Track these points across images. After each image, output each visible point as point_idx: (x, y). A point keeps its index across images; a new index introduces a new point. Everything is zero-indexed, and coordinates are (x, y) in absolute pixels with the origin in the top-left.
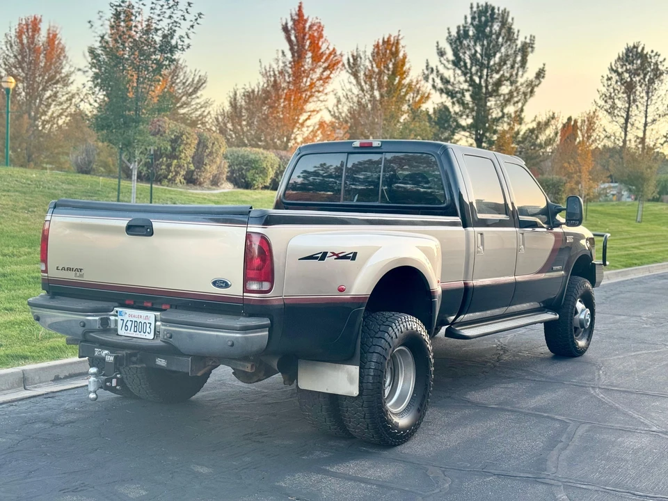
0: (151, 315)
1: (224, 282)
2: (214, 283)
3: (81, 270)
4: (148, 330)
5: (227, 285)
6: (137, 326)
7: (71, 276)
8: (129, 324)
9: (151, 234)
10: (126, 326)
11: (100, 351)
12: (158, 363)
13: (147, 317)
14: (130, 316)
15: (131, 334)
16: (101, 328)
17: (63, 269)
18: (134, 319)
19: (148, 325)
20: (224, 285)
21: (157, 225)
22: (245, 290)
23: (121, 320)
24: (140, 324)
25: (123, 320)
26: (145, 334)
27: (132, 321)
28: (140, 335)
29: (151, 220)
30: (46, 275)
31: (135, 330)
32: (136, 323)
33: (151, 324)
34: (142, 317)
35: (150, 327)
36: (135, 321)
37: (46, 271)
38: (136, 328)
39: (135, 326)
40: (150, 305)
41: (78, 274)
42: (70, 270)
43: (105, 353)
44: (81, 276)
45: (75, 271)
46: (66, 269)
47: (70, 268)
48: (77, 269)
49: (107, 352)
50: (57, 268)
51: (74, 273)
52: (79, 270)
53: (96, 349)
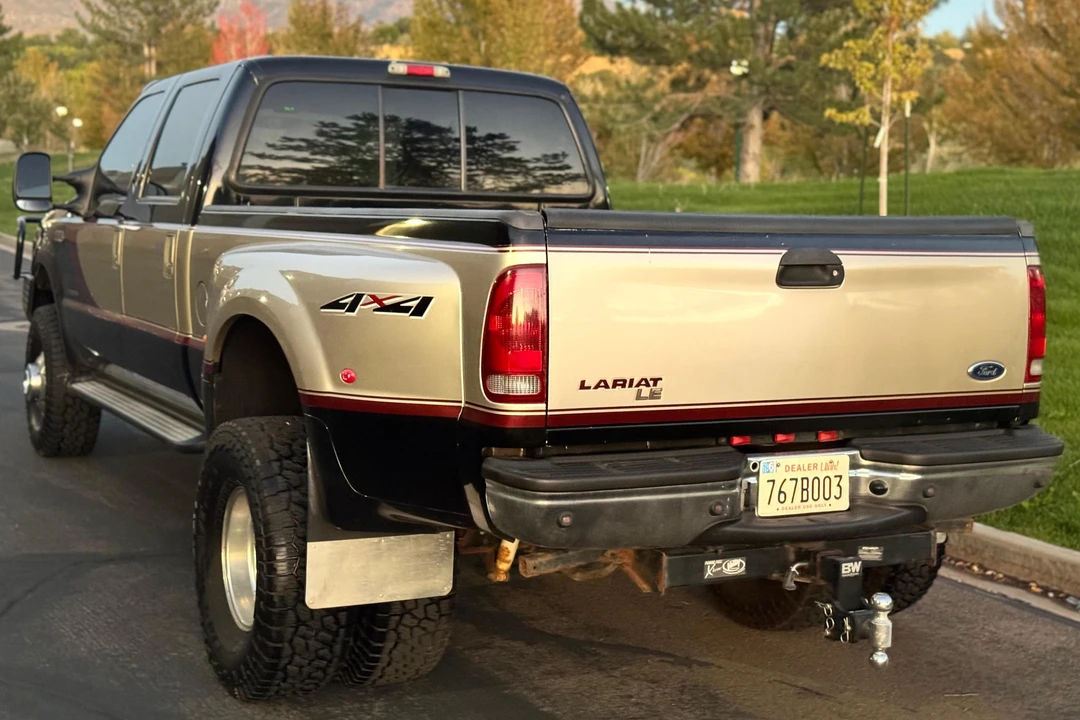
0: (841, 459)
3: (656, 381)
4: (835, 491)
5: (997, 371)
8: (788, 488)
9: (838, 281)
10: (780, 492)
11: (718, 566)
12: (861, 556)
13: (831, 465)
14: (788, 468)
15: (796, 507)
17: (602, 384)
18: (799, 475)
19: (835, 481)
20: (994, 373)
21: (852, 262)
22: (1030, 378)
23: (769, 481)
24: (816, 481)
25: (773, 481)
26: (828, 502)
27: (796, 480)
28: (816, 506)
29: (834, 252)
30: (542, 406)
31: (805, 498)
32: (805, 481)
33: (841, 477)
34: (819, 467)
35: (839, 485)
36: (802, 479)
37: (542, 397)
38: (805, 492)
39: (803, 490)
40: (792, 438)
41: (646, 391)
42: (623, 386)
43: (734, 567)
44: (654, 395)
45: (638, 385)
46: (610, 385)
47: (625, 381)
48: (646, 380)
49: (737, 562)
50: (583, 386)
51: (634, 390)
52: (651, 383)
53: (707, 563)
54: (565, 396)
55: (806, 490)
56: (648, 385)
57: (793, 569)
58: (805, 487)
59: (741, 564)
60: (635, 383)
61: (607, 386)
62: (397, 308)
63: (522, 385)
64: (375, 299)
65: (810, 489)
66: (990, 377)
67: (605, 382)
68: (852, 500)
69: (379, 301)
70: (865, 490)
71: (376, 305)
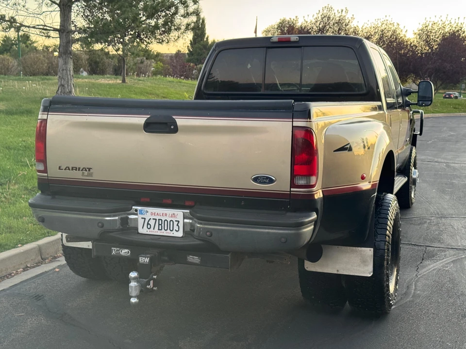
0: (179, 214)
1: (267, 178)
2: (256, 180)
3: (89, 169)
4: (176, 228)
5: (271, 181)
6: (161, 224)
7: (77, 175)
8: (152, 222)
9: (175, 131)
10: (148, 224)
11: (117, 250)
12: (190, 260)
13: (173, 215)
14: (152, 214)
15: (156, 232)
16: (121, 227)
17: (68, 168)
18: (157, 218)
19: (176, 223)
20: (267, 181)
21: (181, 121)
22: (293, 185)
23: (142, 218)
24: (166, 222)
25: (145, 219)
26: (172, 232)
27: (156, 219)
28: (166, 233)
29: (174, 117)
30: (46, 175)
31: (160, 228)
32: (160, 221)
33: (179, 221)
34: (168, 215)
35: (177, 225)
36: (159, 220)
38: (160, 226)
39: (159, 225)
40: (170, 202)
41: (86, 173)
42: (76, 170)
43: (125, 252)
45: (82, 170)
46: (71, 169)
47: (76, 168)
48: (85, 168)
49: (126, 251)
50: (60, 168)
51: (81, 172)
52: (88, 170)
53: (112, 248)
55: (161, 225)
56: (86, 171)
58: (160, 223)
59: (128, 252)
60: (81, 170)
61: (69, 169)
65: (163, 225)
67: (68, 167)
68: (184, 233)
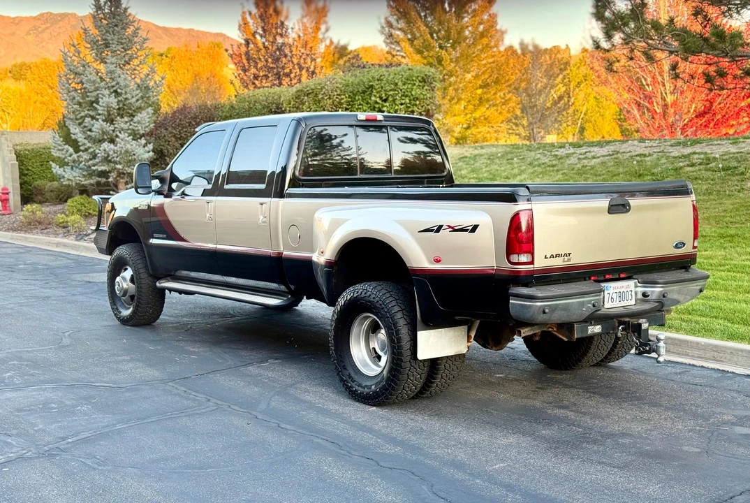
0: (631, 283)
1: (682, 243)
2: (676, 247)
3: (569, 254)
4: (630, 297)
6: (621, 296)
7: (558, 262)
8: (614, 296)
9: (628, 211)
10: (612, 298)
11: (592, 328)
13: (628, 286)
14: (615, 288)
15: (617, 304)
17: (552, 256)
18: (618, 290)
19: (630, 293)
20: (682, 245)
21: (633, 202)
24: (624, 293)
25: (609, 293)
26: (628, 301)
27: (617, 292)
28: (624, 303)
29: (627, 198)
30: (532, 266)
31: (620, 300)
32: (620, 293)
33: (632, 291)
34: (624, 287)
37: (532, 263)
38: (620, 298)
39: (619, 296)
40: (611, 277)
41: (566, 258)
42: (559, 256)
43: (598, 328)
44: (569, 260)
45: (564, 256)
46: (555, 256)
47: (559, 254)
48: (566, 254)
50: (546, 258)
51: (562, 258)
53: (588, 327)
54: (540, 263)
56: (567, 256)
57: (620, 328)
59: (600, 327)
62: (462, 230)
63: (524, 258)
64: (450, 227)
66: (681, 247)
68: (636, 301)
69: (452, 228)
70: (640, 296)
71: (451, 229)
